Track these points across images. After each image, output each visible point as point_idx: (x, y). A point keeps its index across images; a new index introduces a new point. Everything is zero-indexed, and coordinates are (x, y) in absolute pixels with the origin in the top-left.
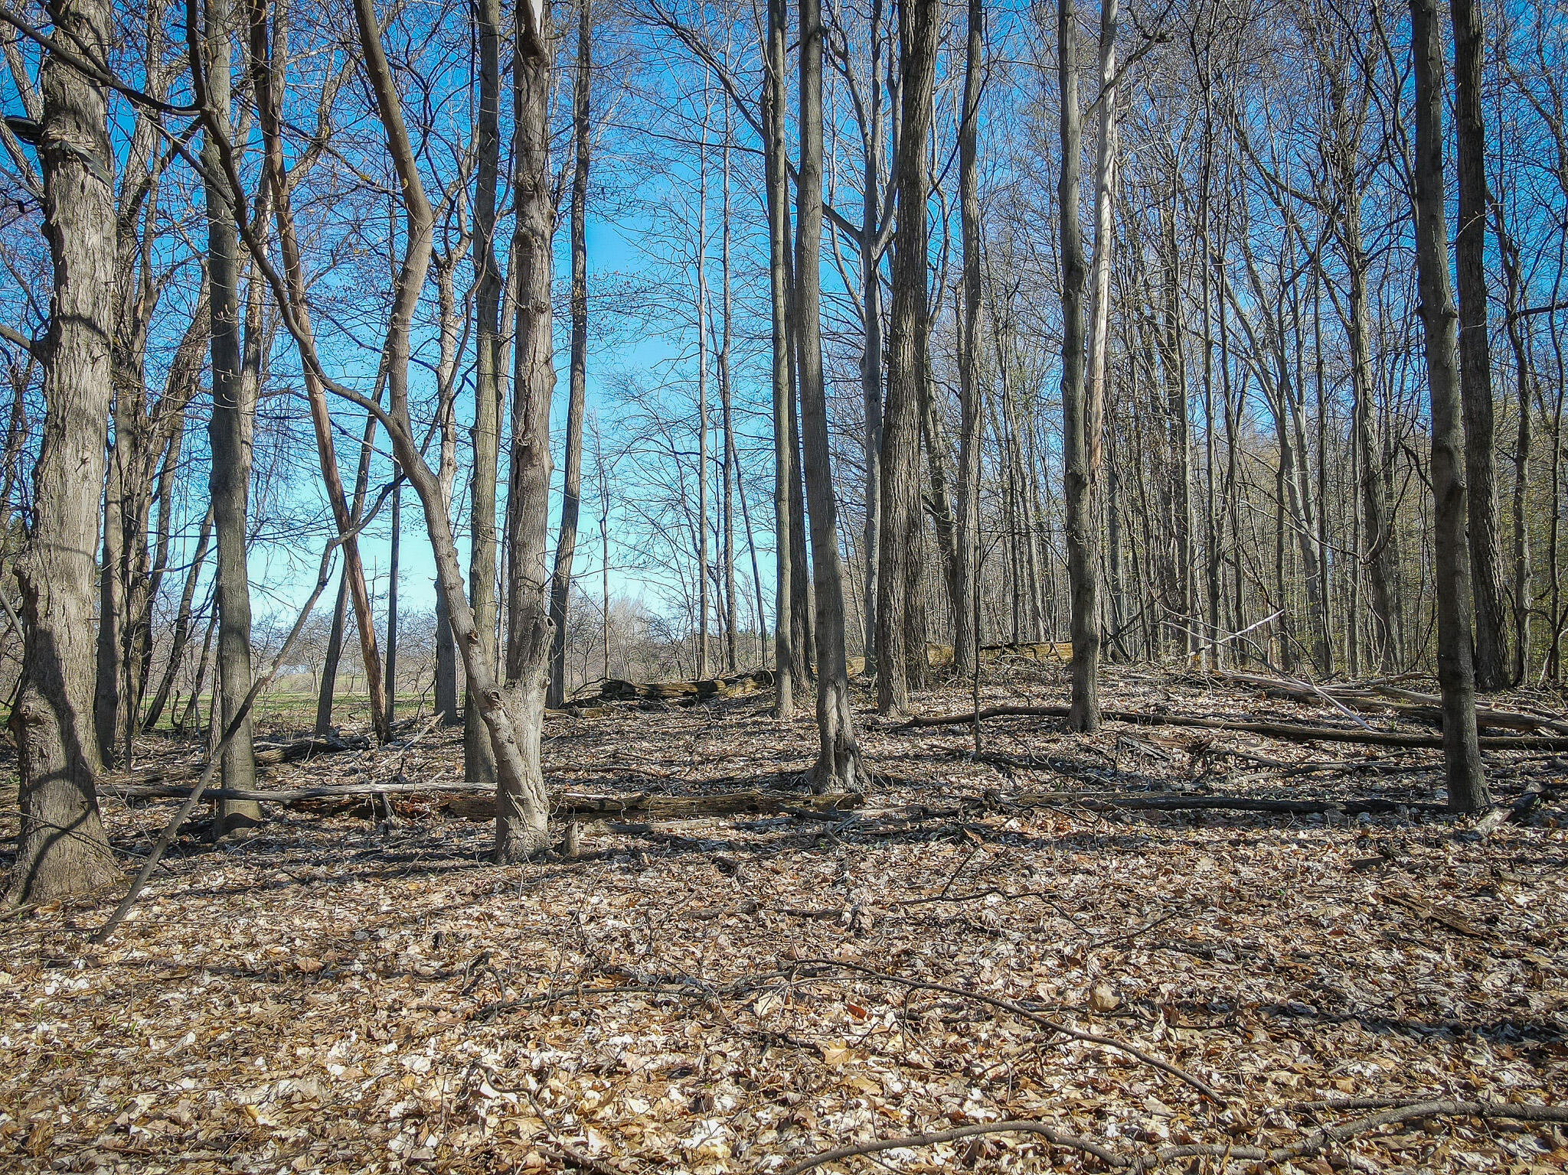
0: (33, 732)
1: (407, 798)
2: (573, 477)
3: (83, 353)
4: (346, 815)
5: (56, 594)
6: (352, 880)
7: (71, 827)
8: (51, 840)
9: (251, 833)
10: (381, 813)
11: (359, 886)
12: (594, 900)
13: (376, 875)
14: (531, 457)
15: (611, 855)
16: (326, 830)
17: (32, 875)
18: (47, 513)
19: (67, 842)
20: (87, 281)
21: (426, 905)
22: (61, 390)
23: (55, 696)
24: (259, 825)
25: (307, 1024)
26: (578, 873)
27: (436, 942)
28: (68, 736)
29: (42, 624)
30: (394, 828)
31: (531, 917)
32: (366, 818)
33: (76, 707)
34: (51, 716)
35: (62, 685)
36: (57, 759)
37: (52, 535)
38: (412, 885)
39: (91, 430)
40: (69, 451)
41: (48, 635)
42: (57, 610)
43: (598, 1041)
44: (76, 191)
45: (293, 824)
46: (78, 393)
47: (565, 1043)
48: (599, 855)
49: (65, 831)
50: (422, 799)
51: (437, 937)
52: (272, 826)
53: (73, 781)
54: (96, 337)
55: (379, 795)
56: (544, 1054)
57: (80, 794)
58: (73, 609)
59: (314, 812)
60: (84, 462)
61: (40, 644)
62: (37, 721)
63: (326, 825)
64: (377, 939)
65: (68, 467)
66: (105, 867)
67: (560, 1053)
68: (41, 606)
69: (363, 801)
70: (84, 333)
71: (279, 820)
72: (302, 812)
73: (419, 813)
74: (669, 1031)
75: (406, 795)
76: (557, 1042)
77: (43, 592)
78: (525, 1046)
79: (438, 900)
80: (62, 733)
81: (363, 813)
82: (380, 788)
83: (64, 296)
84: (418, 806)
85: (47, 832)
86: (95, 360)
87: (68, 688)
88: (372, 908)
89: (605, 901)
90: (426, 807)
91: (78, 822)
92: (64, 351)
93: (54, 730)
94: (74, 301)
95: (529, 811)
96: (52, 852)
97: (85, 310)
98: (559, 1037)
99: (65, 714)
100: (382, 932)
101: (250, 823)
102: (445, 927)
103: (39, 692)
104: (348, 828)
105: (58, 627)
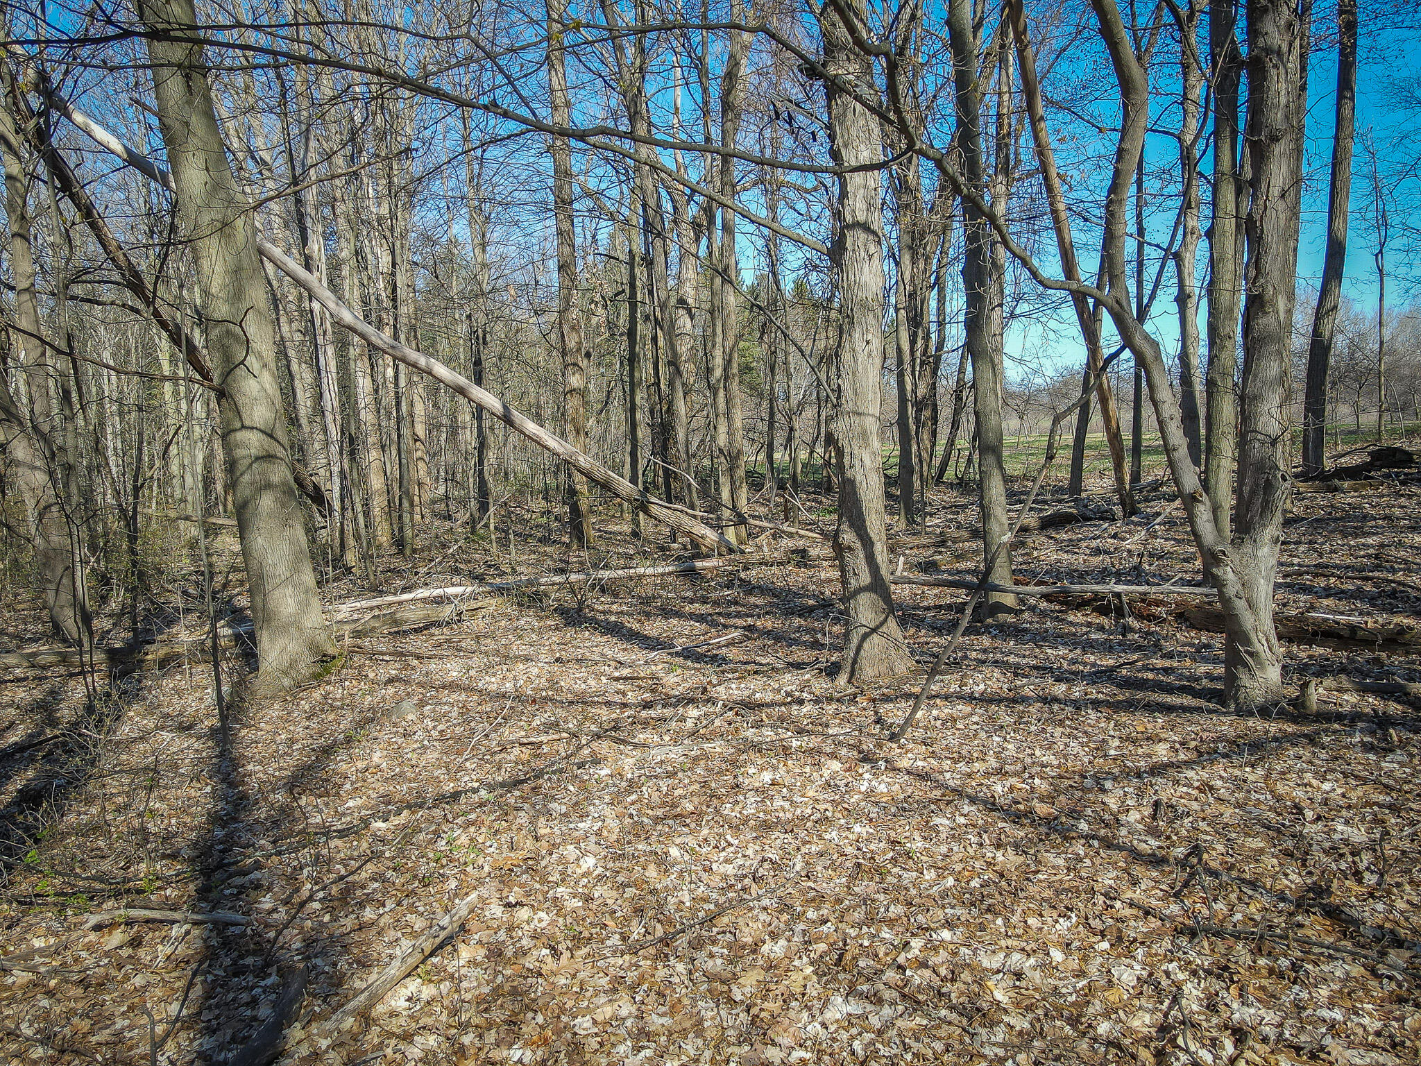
0: (848, 556)
1: (1143, 601)
2: (1338, 224)
3: (862, 253)
4: (1088, 610)
5: (856, 451)
6: (1086, 707)
7: (878, 627)
8: (865, 636)
9: (1011, 619)
10: (1120, 613)
11: (1093, 715)
12: (1326, 786)
13: (1108, 704)
14: (1262, 305)
15: (1354, 718)
16: (1071, 623)
17: (855, 662)
18: (846, 386)
19: (875, 638)
20: (861, 191)
21: (1150, 756)
22: (849, 285)
23: (860, 529)
24: (1017, 612)
25: (1037, 889)
26: (1312, 740)
27: (1156, 811)
28: (871, 559)
29: (848, 475)
30: (1132, 630)
31: (1254, 796)
32: (1106, 615)
33: (874, 537)
34: (859, 546)
35: (864, 521)
36: (865, 578)
37: (850, 404)
38: (1141, 723)
39: (871, 315)
40: (857, 336)
41: (852, 482)
42: (857, 462)
43: (1304, 1008)
44: (850, 114)
45: (1043, 614)
46: (861, 287)
47: (1270, 999)
48: (1339, 717)
49: (874, 630)
50: (1158, 603)
51: (1157, 804)
52: (1026, 615)
53: (876, 593)
54: (871, 237)
55: (1118, 595)
56: (1245, 1008)
57: (881, 603)
58: (867, 461)
59: (1062, 603)
60: (868, 343)
61: (848, 489)
62: (850, 548)
63: (1071, 618)
64: (1103, 790)
65: (857, 348)
66: (901, 658)
67: (1262, 1012)
68: (846, 460)
69: (1103, 599)
70: (862, 235)
71: (1032, 609)
72: (1051, 602)
73: (1155, 617)
74: (1387, 1017)
75: (1144, 597)
76: (1261, 994)
77: (847, 450)
78: (1228, 989)
79: (1162, 752)
80: (867, 557)
81: (1104, 611)
82: (1120, 588)
83: (847, 208)
84: (1154, 609)
85: (862, 630)
86: (870, 257)
87: (868, 523)
88: (1102, 747)
89: (1339, 791)
90: (1161, 611)
91: (882, 624)
92: (850, 254)
93: (862, 555)
94: (854, 211)
95: (1260, 664)
96: (866, 646)
97: (861, 217)
98: (1263, 988)
99: (867, 543)
100: (1108, 785)
101: (1009, 610)
102: (1166, 791)
103: (850, 526)
104: (1089, 625)
105: (859, 478)
